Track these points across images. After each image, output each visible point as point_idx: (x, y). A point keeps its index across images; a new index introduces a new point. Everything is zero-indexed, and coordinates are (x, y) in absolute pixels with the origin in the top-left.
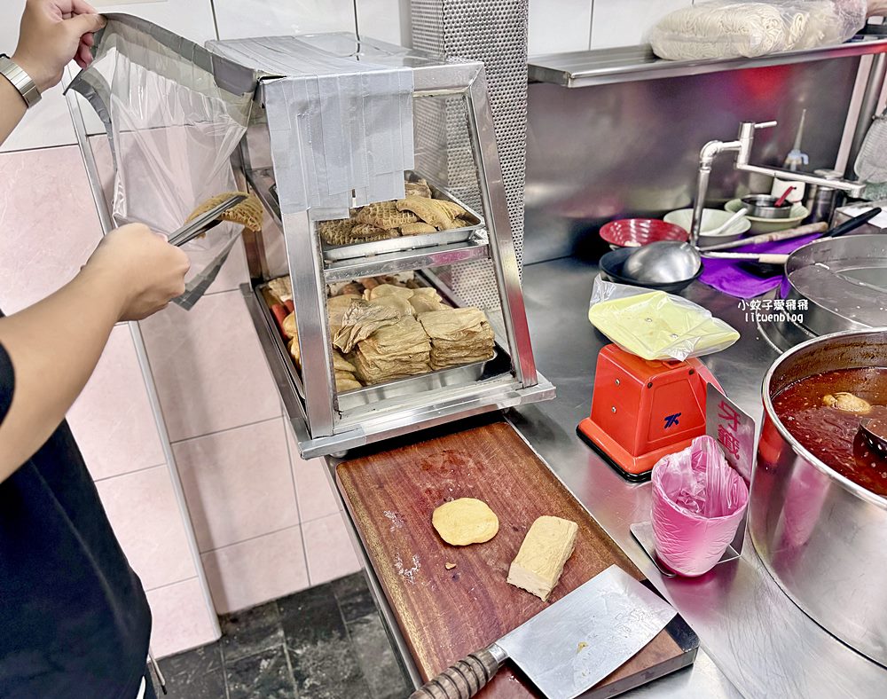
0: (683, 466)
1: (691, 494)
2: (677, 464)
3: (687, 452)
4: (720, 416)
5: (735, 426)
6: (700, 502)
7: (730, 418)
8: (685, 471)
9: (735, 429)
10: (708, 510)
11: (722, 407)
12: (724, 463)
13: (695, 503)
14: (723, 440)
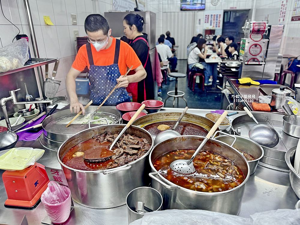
0: (49, 193)
1: (54, 199)
2: (47, 194)
3: (48, 189)
4: (52, 174)
5: (58, 174)
6: (58, 200)
7: (55, 173)
8: (50, 194)
9: (58, 175)
10: (61, 200)
11: (52, 171)
12: (59, 185)
13: (56, 201)
14: (56, 179)
